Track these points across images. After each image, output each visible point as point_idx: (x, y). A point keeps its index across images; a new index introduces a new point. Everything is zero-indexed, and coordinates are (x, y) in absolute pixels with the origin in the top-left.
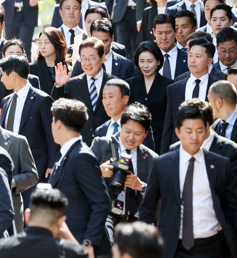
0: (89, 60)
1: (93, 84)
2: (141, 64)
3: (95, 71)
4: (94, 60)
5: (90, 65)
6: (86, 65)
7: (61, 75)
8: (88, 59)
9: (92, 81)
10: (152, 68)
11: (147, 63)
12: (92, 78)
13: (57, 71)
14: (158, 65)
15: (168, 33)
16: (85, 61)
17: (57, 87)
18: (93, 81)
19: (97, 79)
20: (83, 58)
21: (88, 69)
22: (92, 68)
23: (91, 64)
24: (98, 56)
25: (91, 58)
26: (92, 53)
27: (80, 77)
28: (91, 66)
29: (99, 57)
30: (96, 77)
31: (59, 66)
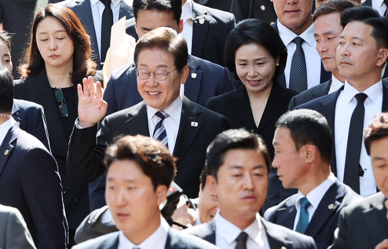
0: (154, 74)
1: (159, 125)
3: (166, 99)
4: (164, 77)
5: (155, 87)
6: (148, 86)
7: (90, 103)
8: (152, 75)
9: (157, 120)
10: (267, 76)
12: (158, 114)
13: (81, 94)
16: (146, 76)
17: (81, 127)
18: (160, 119)
19: (168, 116)
20: (144, 71)
21: (151, 94)
22: (160, 93)
23: (158, 84)
24: (173, 68)
25: (159, 72)
26: (164, 61)
27: (134, 110)
28: (157, 89)
29: (176, 72)
30: (168, 111)
31: (86, 83)
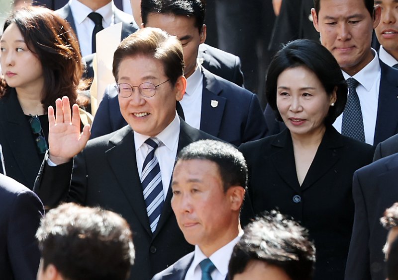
0: (140, 90)
1: (151, 156)
2: (281, 102)
3: (157, 122)
4: (153, 92)
5: (142, 105)
6: (133, 106)
7: (65, 131)
8: (136, 90)
9: (148, 149)
10: (313, 114)
11: (298, 99)
12: (149, 142)
13: (52, 120)
14: (331, 106)
15: (354, 22)
16: (129, 93)
17: (52, 164)
18: (151, 148)
19: (162, 144)
20: (125, 86)
21: (137, 115)
22: (148, 114)
23: (146, 102)
24: (165, 79)
25: (146, 84)
26: (151, 71)
27: (116, 137)
28: (144, 109)
29: (167, 84)
30: (160, 138)
31: (60, 106)
